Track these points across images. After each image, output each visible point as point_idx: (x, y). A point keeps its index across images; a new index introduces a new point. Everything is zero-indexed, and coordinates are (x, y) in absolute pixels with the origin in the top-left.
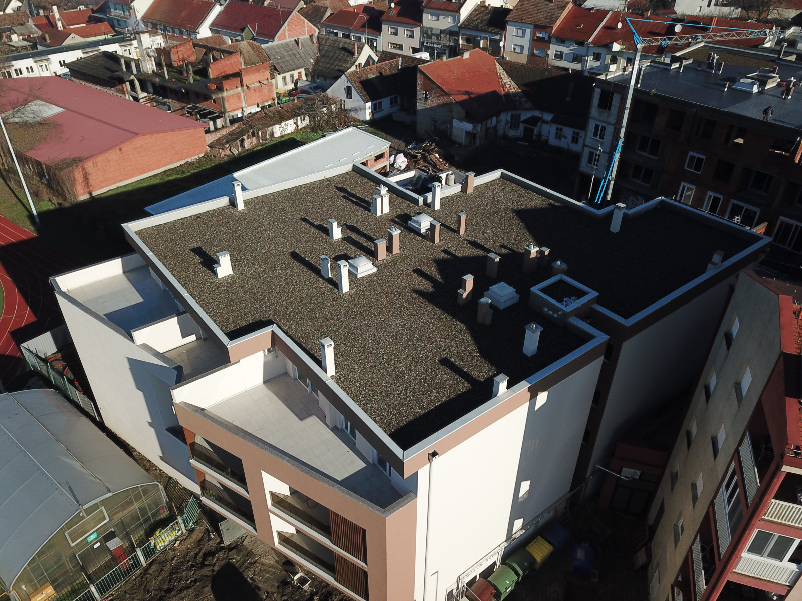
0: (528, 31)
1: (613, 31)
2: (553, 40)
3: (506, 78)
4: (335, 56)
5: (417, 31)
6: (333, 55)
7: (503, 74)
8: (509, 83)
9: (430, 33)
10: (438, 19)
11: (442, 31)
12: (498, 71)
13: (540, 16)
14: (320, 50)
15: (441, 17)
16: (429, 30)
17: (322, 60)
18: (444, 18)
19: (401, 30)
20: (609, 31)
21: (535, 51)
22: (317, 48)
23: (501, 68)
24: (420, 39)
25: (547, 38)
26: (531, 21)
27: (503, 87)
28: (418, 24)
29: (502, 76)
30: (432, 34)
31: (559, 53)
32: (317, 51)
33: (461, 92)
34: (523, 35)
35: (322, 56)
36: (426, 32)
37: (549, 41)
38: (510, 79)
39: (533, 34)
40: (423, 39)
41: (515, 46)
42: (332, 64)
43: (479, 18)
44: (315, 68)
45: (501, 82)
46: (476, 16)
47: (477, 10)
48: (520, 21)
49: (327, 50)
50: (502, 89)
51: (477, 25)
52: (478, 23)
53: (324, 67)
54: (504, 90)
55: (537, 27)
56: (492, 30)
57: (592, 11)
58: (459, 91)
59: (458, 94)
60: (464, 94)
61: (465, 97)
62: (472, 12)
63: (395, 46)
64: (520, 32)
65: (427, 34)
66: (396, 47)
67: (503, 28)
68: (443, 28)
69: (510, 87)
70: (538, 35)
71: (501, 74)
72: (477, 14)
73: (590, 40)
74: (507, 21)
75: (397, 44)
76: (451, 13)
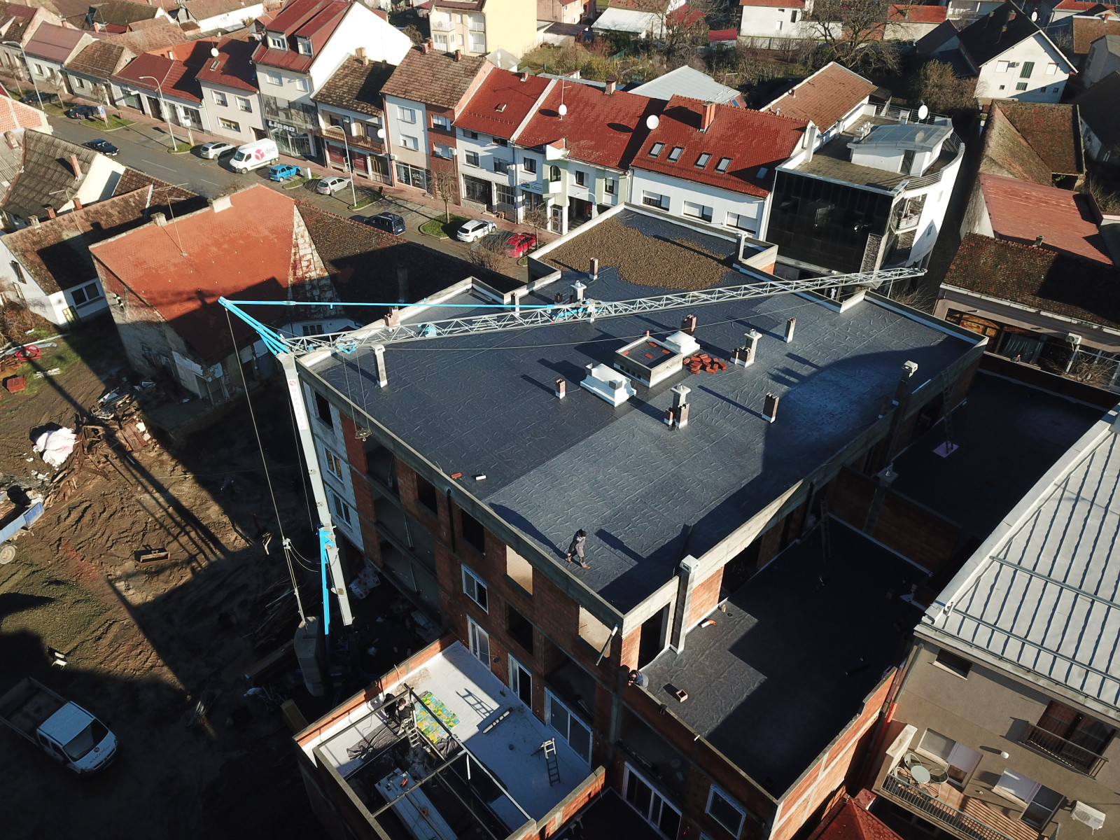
0: (419, 114)
1: (555, 119)
2: (459, 132)
3: (307, 246)
4: (48, 176)
5: (254, 100)
6: (45, 173)
7: (302, 236)
8: (309, 257)
9: (274, 107)
10: (281, 84)
11: (292, 105)
12: (296, 230)
13: (436, 88)
14: (26, 161)
15: (285, 80)
16: (272, 102)
17: (25, 183)
18: (289, 82)
19: (230, 97)
20: (548, 118)
21: (435, 149)
22: (21, 159)
23: (302, 223)
24: (262, 116)
25: (449, 129)
26: (420, 97)
27: (295, 268)
28: (254, 89)
29: (300, 241)
30: (278, 108)
31: (472, 155)
32: (19, 163)
33: (185, 296)
34: (413, 121)
35: (28, 174)
36: (268, 104)
37: (453, 134)
38: (313, 247)
39: (427, 120)
40: (267, 115)
41: (405, 138)
42: (39, 192)
43: (347, 83)
44: (10, 199)
45: (295, 254)
46: (343, 79)
47: (347, 67)
48: (404, 96)
49: (36, 163)
50: (291, 271)
51: (342, 99)
52: (344, 93)
53: (25, 197)
54: (295, 274)
55: (431, 109)
56: (363, 108)
57: (522, 80)
58: (179, 294)
59: (173, 303)
60: (190, 299)
61: (193, 306)
62: (338, 70)
63: (229, 123)
64: (407, 113)
65: (270, 107)
66: (230, 126)
67: (381, 107)
68: (292, 100)
69: (308, 267)
70: (435, 121)
71: (299, 237)
72: (346, 76)
73: (515, 136)
74: (384, 95)
75: (230, 122)
76: (299, 75)
